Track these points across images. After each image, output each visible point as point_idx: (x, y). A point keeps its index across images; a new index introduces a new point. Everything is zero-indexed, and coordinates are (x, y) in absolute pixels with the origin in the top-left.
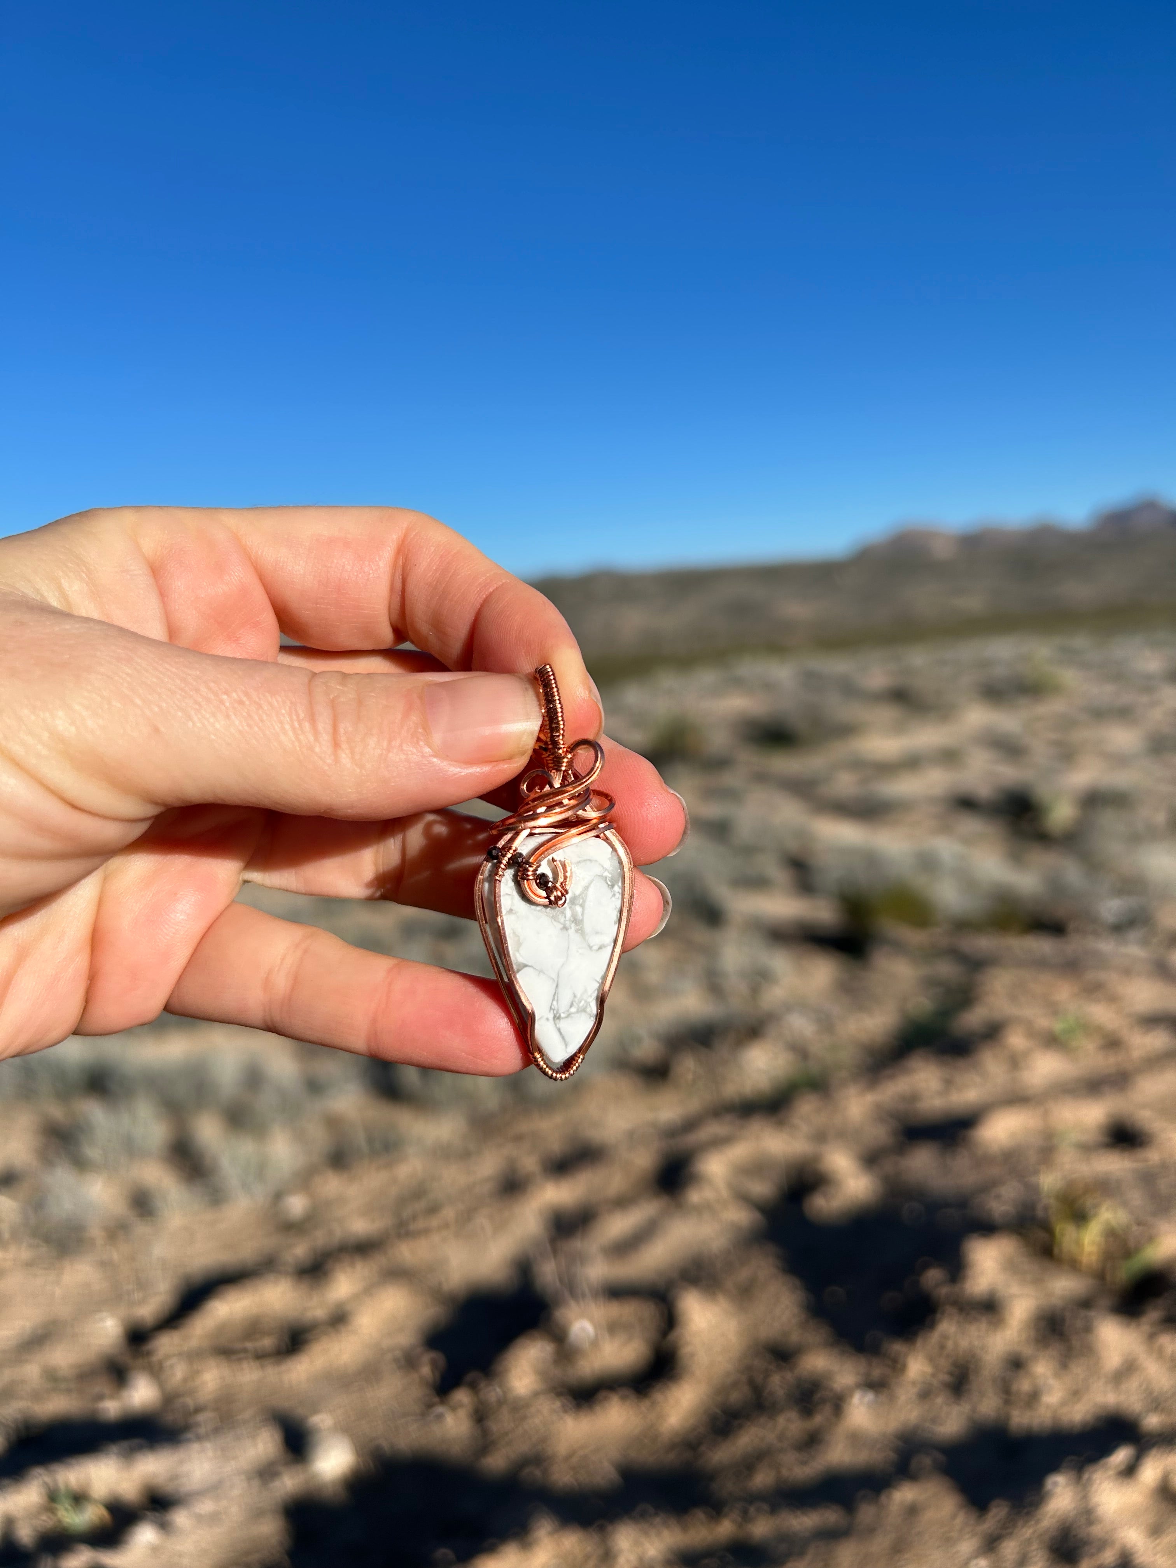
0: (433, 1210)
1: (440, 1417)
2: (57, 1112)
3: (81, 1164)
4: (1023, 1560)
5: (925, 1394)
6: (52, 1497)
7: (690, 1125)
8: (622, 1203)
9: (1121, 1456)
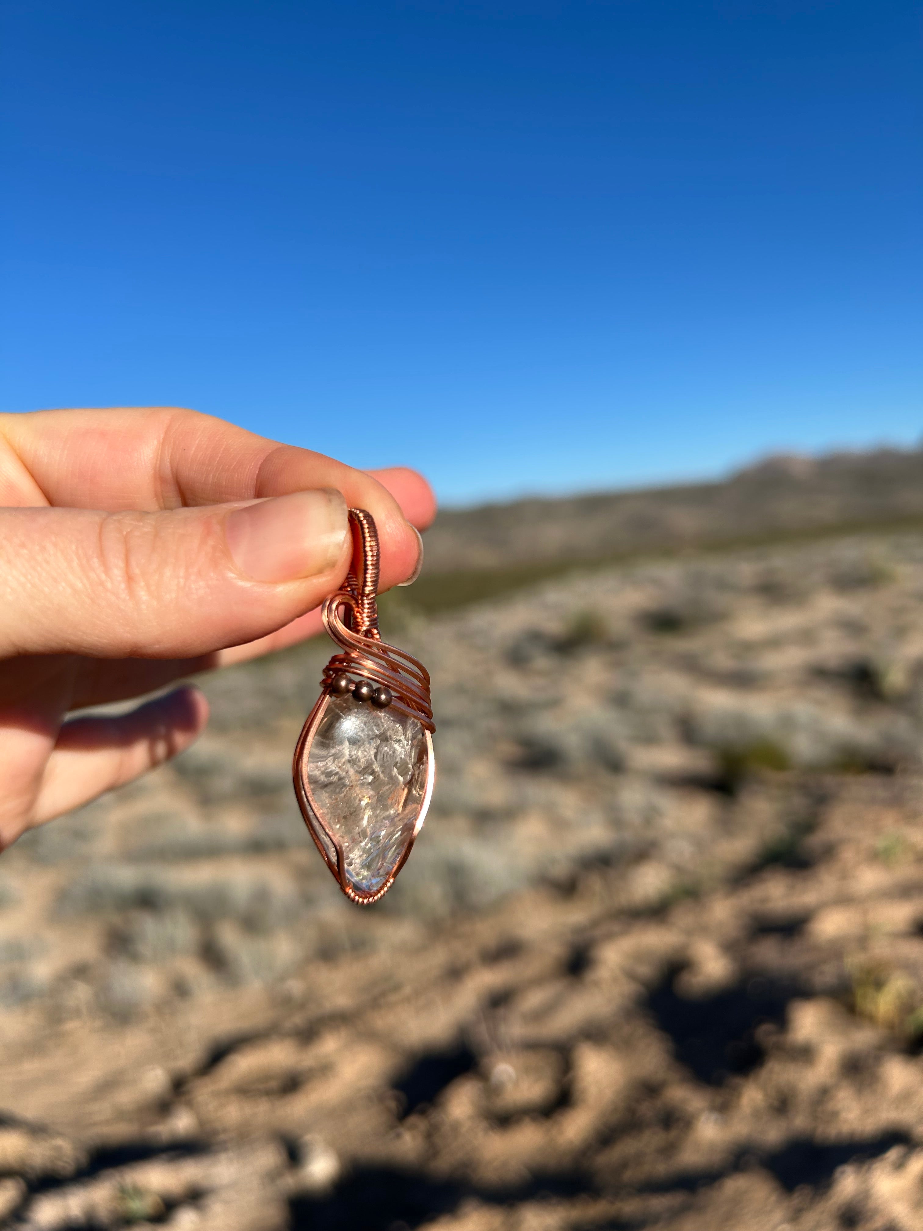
0: (397, 988)
1: (398, 1136)
2: (116, 919)
3: (135, 958)
4: (818, 1225)
5: (756, 1114)
6: (124, 1193)
7: (595, 923)
8: (538, 982)
9: (893, 1154)
